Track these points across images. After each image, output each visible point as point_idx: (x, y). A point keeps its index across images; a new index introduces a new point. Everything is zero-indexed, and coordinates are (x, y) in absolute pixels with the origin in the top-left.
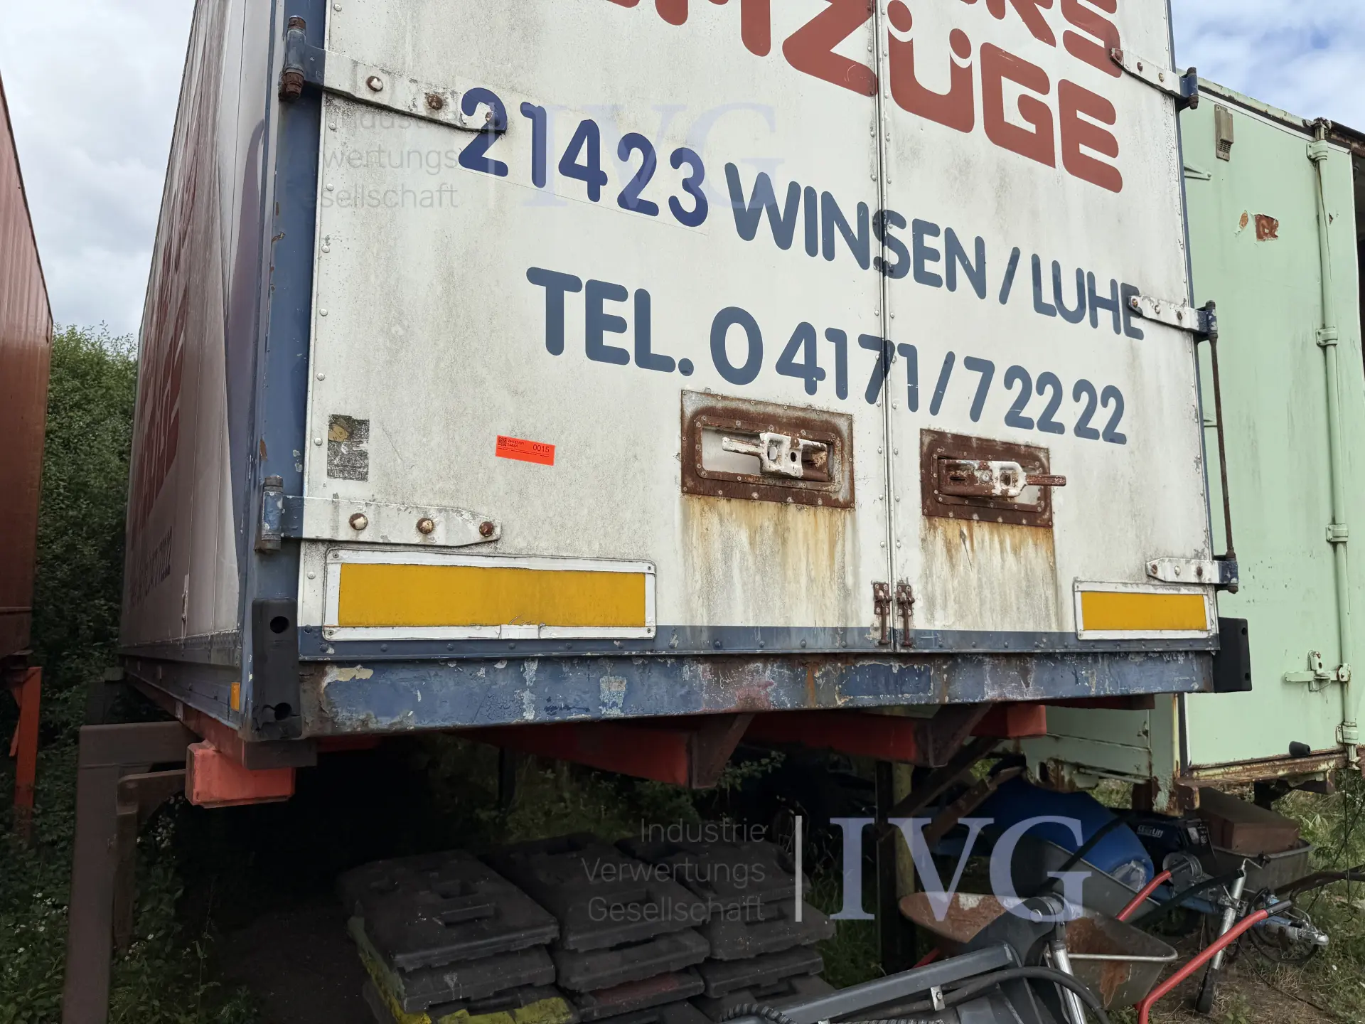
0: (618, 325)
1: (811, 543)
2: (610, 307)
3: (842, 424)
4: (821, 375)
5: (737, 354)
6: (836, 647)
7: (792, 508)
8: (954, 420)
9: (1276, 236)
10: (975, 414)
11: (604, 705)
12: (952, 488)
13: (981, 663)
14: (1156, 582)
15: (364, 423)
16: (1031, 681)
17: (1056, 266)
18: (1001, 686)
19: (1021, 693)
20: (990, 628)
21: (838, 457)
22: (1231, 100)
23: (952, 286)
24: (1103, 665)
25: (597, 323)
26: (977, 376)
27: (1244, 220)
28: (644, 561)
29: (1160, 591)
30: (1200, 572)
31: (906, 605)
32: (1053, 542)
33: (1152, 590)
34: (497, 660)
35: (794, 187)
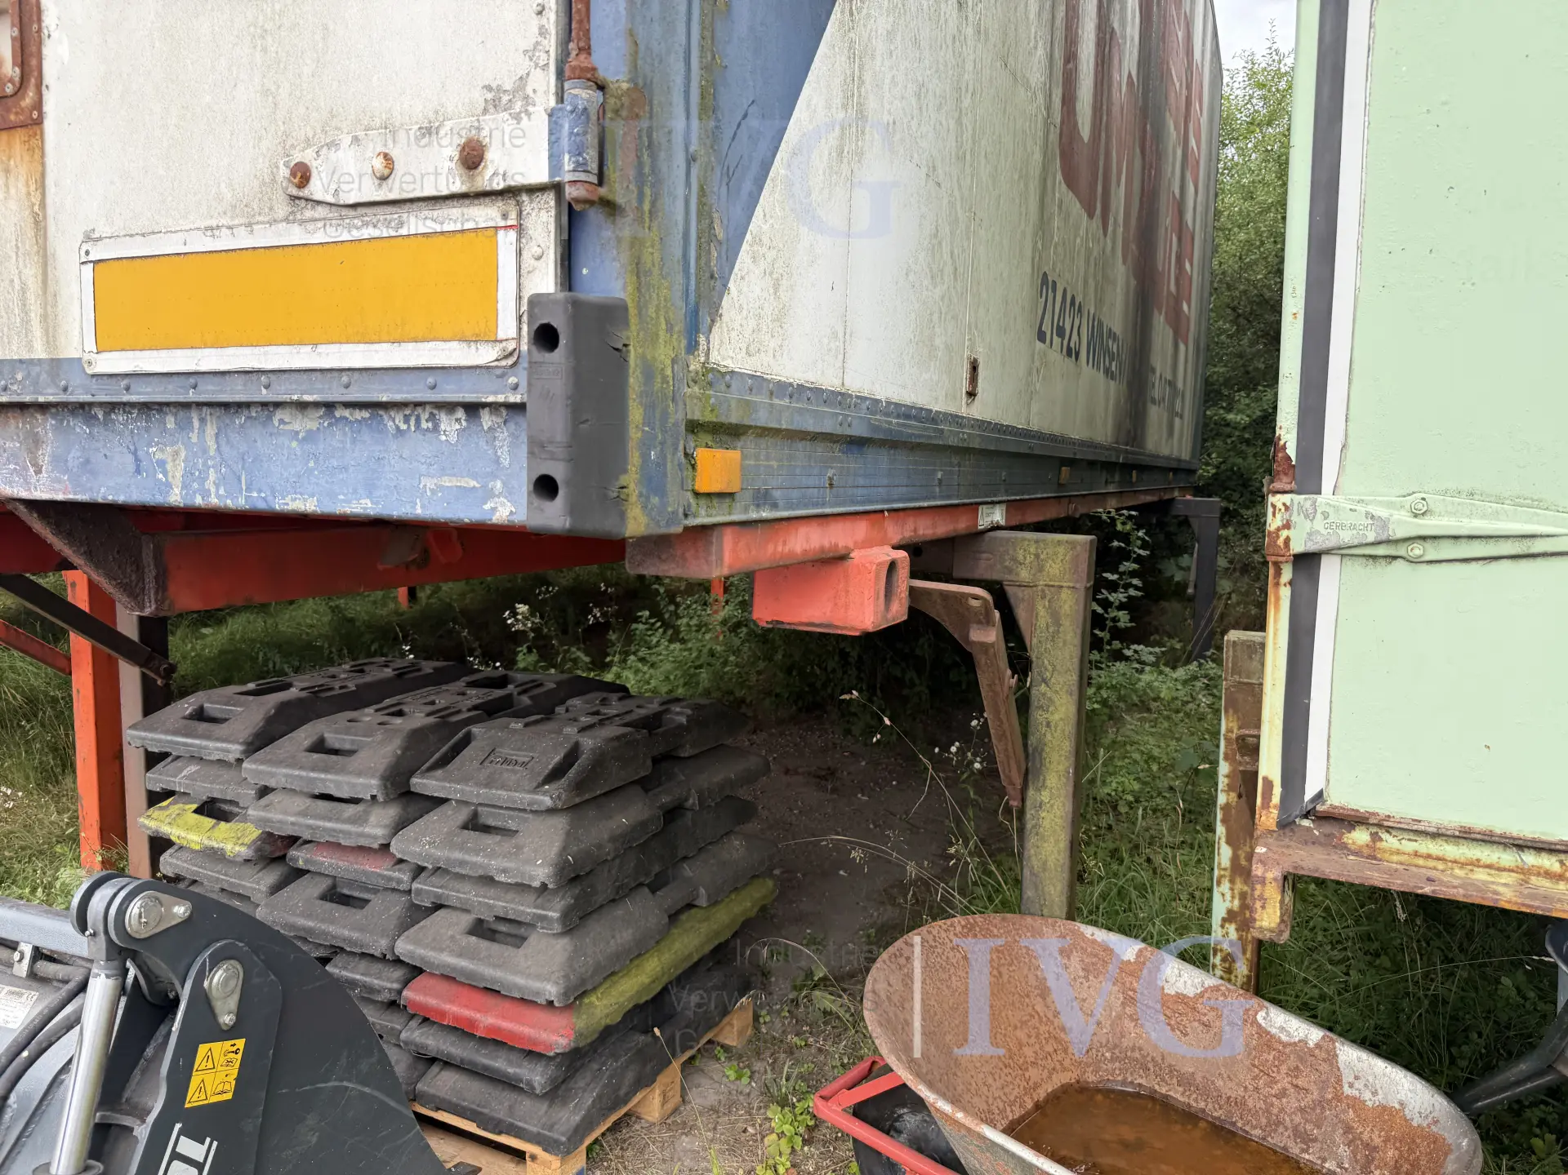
32: (43, 156)
33: (295, 235)
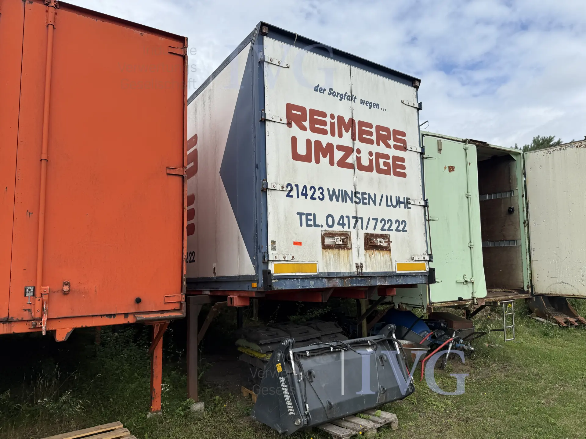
0: (311, 220)
1: (344, 256)
2: (309, 217)
3: (349, 233)
4: (345, 225)
5: (330, 223)
6: (349, 275)
7: (341, 250)
8: (370, 231)
9: (454, 171)
10: (374, 229)
11: (311, 286)
12: (370, 244)
13: (376, 278)
14: (414, 261)
15: (275, 241)
16: (387, 281)
17: (391, 197)
18: (380, 282)
19: (385, 283)
20: (378, 271)
21: (348, 240)
22: (442, 137)
23: (369, 204)
24: (402, 278)
25: (308, 220)
26: (375, 221)
27: (445, 168)
28: (316, 261)
29: (415, 262)
30: (424, 258)
31: (362, 267)
32: (391, 253)
33: (413, 262)
34: (294, 279)
35: (339, 190)
